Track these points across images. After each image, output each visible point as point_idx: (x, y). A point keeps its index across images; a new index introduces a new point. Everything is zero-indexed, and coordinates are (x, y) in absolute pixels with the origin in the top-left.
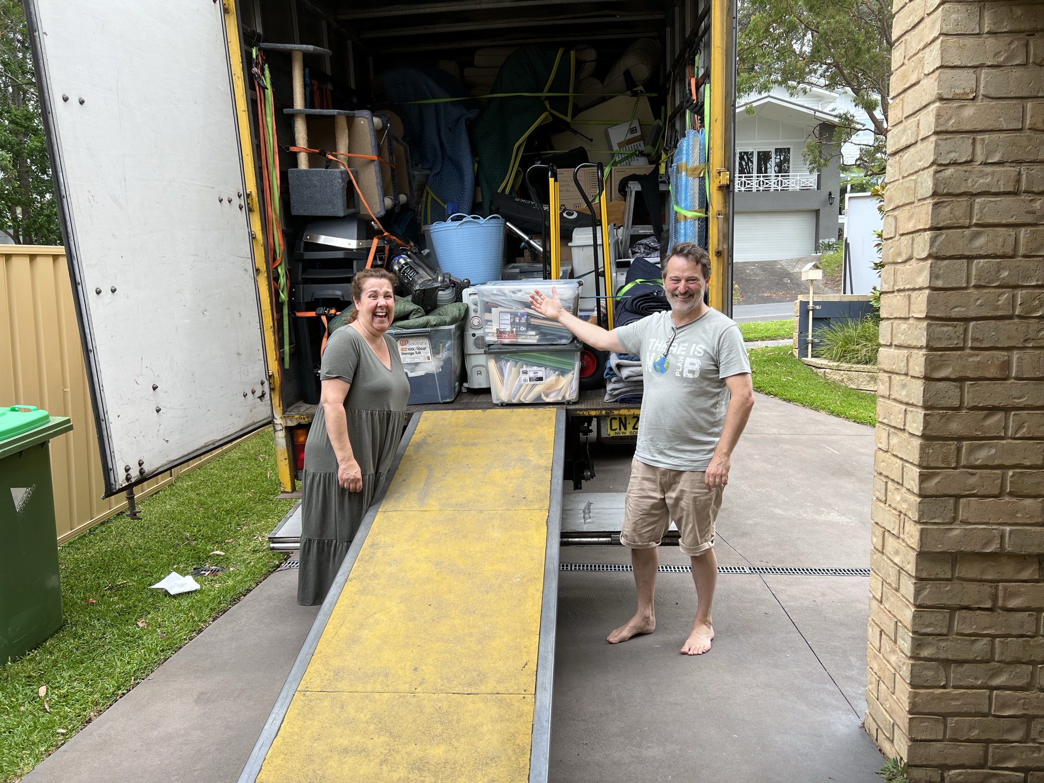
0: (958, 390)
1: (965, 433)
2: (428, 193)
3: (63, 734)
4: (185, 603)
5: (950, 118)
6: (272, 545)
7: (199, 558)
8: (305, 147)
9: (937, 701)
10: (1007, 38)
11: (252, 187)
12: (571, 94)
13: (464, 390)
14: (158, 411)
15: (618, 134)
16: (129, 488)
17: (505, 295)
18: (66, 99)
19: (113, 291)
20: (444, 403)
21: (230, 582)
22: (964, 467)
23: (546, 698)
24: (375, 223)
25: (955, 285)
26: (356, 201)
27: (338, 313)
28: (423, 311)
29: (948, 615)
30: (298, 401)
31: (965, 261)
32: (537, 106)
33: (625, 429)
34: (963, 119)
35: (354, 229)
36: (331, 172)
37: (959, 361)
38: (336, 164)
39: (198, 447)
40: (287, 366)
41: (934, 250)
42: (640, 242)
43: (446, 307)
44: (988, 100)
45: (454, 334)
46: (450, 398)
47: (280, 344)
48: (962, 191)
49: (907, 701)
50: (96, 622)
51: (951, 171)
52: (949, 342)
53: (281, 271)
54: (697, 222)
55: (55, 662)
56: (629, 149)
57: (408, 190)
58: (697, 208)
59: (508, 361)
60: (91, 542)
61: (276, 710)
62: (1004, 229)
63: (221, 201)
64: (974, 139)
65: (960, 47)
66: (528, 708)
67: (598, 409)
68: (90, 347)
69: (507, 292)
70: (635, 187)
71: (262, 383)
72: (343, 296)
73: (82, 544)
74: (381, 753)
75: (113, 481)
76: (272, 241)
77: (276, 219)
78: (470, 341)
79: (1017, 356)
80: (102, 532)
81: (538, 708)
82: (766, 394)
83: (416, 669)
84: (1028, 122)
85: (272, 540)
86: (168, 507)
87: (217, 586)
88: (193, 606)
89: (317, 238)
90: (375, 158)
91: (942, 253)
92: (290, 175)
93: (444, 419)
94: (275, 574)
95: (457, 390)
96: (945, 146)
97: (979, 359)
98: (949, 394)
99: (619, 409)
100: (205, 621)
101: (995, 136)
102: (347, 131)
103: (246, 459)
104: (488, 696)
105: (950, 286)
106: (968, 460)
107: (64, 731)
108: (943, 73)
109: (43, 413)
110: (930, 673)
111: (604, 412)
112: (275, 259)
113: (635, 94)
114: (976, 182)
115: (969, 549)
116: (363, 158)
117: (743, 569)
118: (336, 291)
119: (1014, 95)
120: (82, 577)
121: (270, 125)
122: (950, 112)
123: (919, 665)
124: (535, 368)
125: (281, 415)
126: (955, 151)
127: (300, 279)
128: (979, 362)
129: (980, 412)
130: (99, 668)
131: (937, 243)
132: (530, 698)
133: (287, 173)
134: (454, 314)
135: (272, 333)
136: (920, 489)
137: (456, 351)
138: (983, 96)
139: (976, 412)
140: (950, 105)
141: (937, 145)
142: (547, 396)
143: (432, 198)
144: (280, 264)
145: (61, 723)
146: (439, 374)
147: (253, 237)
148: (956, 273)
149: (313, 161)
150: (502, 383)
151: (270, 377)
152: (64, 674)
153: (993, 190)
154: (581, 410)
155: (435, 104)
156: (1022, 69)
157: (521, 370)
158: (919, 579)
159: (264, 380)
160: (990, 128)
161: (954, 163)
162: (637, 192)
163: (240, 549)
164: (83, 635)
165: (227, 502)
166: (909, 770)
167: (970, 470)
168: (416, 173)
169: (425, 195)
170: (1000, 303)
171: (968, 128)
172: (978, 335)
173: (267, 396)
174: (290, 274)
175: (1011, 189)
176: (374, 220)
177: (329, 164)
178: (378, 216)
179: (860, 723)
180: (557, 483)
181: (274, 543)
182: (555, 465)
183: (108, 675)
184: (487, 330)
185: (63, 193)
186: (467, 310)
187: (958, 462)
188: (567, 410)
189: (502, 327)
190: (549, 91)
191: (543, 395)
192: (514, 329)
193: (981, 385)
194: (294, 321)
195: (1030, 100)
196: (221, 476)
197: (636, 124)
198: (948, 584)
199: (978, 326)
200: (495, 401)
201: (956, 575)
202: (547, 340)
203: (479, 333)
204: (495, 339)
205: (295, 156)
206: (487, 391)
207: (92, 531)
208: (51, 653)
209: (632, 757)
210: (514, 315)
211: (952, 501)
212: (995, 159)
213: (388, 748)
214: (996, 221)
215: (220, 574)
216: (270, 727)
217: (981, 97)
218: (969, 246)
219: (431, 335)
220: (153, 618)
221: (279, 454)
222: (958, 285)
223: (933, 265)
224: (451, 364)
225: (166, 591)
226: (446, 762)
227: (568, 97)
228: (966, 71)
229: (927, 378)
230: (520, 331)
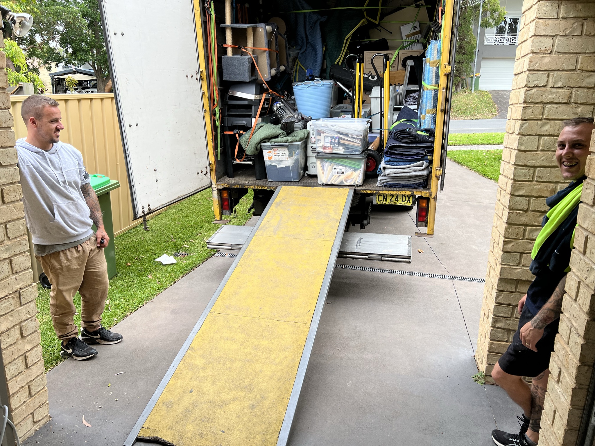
0: (527, 201)
1: (529, 223)
2: (297, 63)
3: (116, 321)
4: (169, 269)
5: (537, 63)
6: (208, 246)
7: (177, 248)
8: (231, 44)
9: (502, 347)
10: (572, 21)
11: (203, 68)
12: (380, 7)
13: (306, 175)
14: (157, 181)
15: (406, 30)
16: (144, 216)
17: (328, 127)
18: (115, 34)
19: (137, 125)
20: (294, 182)
21: (190, 261)
22: (527, 239)
23: (315, 326)
24: (265, 85)
25: (531, 149)
26: (256, 73)
27: (244, 133)
28: (286, 134)
29: (511, 309)
30: (224, 176)
31: (537, 137)
32: (359, 15)
33: (386, 201)
34: (543, 64)
35: (253, 88)
36: (243, 58)
37: (529, 187)
38: (246, 54)
39: (175, 198)
40: (219, 159)
41: (522, 131)
42: (410, 95)
43: (298, 131)
44: (558, 53)
45: (301, 146)
46: (297, 179)
47: (216, 148)
48: (539, 101)
49: (488, 346)
50: (130, 274)
51: (534, 90)
52: (525, 178)
53: (217, 110)
54: (433, 91)
55: (113, 290)
56: (412, 39)
57: (285, 63)
58: (434, 84)
59: (327, 162)
60: (129, 236)
61: (200, 319)
62: (560, 122)
63: (187, 77)
64: (548, 74)
65: (545, 25)
66: (306, 330)
67: (372, 190)
68: (127, 152)
69: (329, 126)
70: (410, 63)
71: (206, 168)
72: (246, 124)
73: (125, 237)
74: (241, 341)
75: (137, 213)
76: (213, 95)
77: (215, 84)
78: (309, 150)
79: (560, 186)
80: (134, 232)
81: (310, 330)
82: (489, 179)
83: (261, 308)
84: (579, 66)
85: (208, 243)
86: (164, 222)
87: (184, 262)
88: (172, 271)
89: (236, 93)
90: (267, 49)
91: (525, 133)
92: (223, 59)
93: (292, 191)
94: (211, 258)
95: (302, 174)
96: (532, 77)
97: (539, 187)
98: (523, 203)
99: (383, 190)
100: (178, 278)
101: (560, 73)
102: (252, 35)
103: (202, 199)
104: (290, 323)
105: (528, 149)
106: (529, 236)
107: (117, 319)
108: (535, 39)
109: (107, 179)
110: (500, 335)
111: (375, 192)
112: (214, 104)
113: (418, 6)
114: (547, 97)
115: (524, 279)
116: (260, 49)
117: (444, 276)
118: (243, 122)
119: (573, 52)
120: (125, 253)
121: (213, 34)
122: (536, 59)
123: (495, 330)
124: (341, 167)
125: (215, 183)
126: (538, 80)
127: (226, 114)
128: (539, 189)
129: (537, 213)
130: (131, 294)
131: (524, 127)
132: (308, 326)
133: (221, 57)
134: (301, 136)
135: (212, 143)
136: (503, 248)
137: (302, 155)
138: (556, 51)
139: (535, 213)
140: (537, 56)
141: (528, 77)
142: (346, 181)
143: (300, 66)
144: (217, 107)
145: (115, 316)
146: (292, 167)
147: (203, 94)
148: (531, 143)
149: (235, 52)
150: (323, 174)
151: (210, 164)
152: (117, 295)
153: (556, 102)
154: (363, 190)
155: (304, 13)
156: (579, 37)
157: (333, 167)
158: (499, 291)
159: (207, 166)
160: (558, 69)
161: (537, 87)
162: (411, 66)
163: (196, 245)
164: (125, 279)
165: (192, 221)
166: (486, 377)
167: (530, 241)
168: (291, 52)
169: (296, 64)
170: (553, 159)
171: (546, 68)
172: (540, 175)
173: (209, 174)
174: (222, 111)
175: (566, 101)
176: (264, 84)
177: (242, 54)
178: (267, 80)
179: (473, 355)
180: (341, 228)
181: (209, 245)
182: (342, 219)
183: (135, 298)
184: (318, 145)
185: (115, 80)
186: (309, 134)
187: (524, 236)
188: (355, 190)
189: (325, 144)
190: (367, 6)
191: (344, 181)
192: (332, 146)
193: (539, 200)
194: (223, 136)
195: (581, 54)
196: (189, 208)
197: (417, 24)
198: (513, 294)
199: (541, 171)
200: (319, 183)
201: (518, 290)
202: (348, 152)
203: (314, 146)
204: (322, 150)
205: (226, 49)
206: (316, 176)
207: (129, 231)
208: (111, 286)
209: (358, 357)
210: (332, 138)
211: (519, 255)
212: (559, 85)
213: (244, 339)
214: (556, 117)
215: (186, 256)
216: (197, 326)
217: (554, 52)
218: (540, 129)
219: (288, 146)
220: (155, 275)
221: (214, 202)
222: (532, 149)
223: (520, 138)
224: (298, 162)
225: (161, 263)
226: (268, 348)
227: (378, 8)
228: (547, 38)
229: (512, 195)
230: (335, 146)
